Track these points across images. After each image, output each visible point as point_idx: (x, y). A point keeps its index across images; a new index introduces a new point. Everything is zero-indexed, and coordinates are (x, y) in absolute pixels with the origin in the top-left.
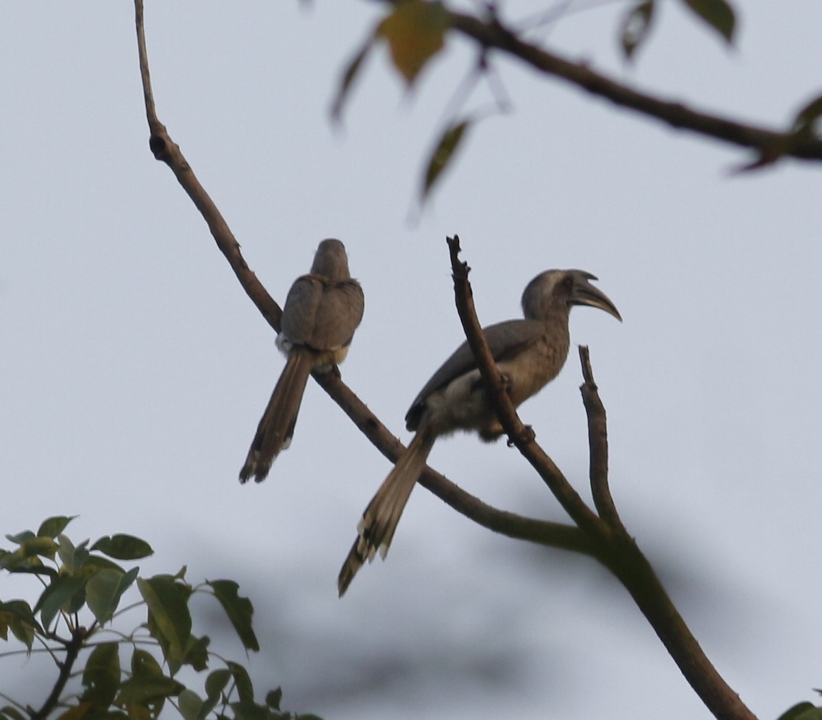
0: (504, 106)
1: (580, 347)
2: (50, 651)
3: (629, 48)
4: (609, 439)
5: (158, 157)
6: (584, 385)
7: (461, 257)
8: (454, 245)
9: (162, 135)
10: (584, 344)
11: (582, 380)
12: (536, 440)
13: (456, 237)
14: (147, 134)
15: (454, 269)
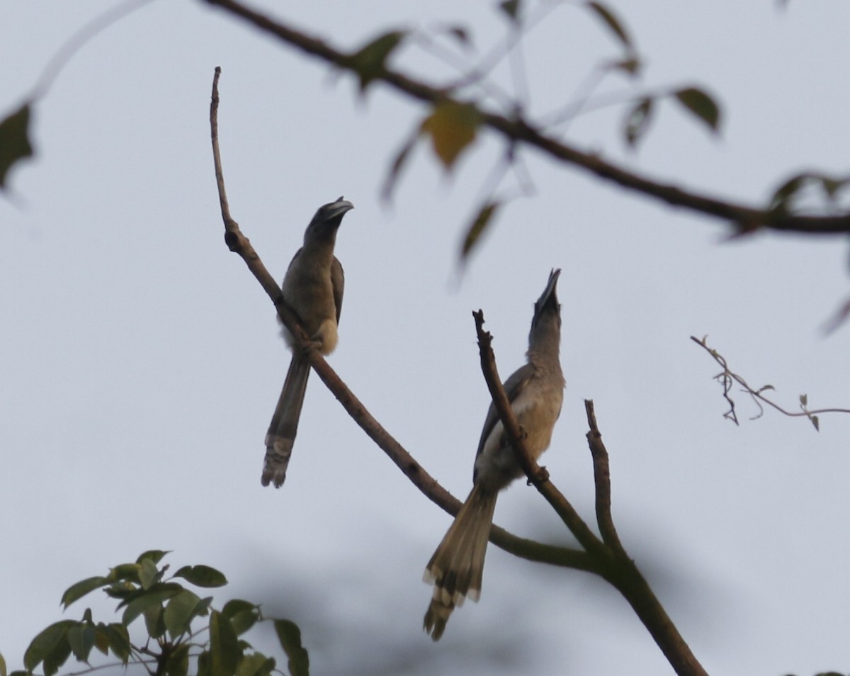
0: (528, 189)
1: (586, 401)
2: (144, 663)
3: (631, 137)
4: (611, 478)
5: (232, 250)
6: (589, 432)
7: (485, 328)
8: (479, 317)
9: (235, 231)
10: (588, 399)
11: (588, 429)
12: (550, 479)
13: (481, 311)
14: (222, 230)
15: (479, 337)
